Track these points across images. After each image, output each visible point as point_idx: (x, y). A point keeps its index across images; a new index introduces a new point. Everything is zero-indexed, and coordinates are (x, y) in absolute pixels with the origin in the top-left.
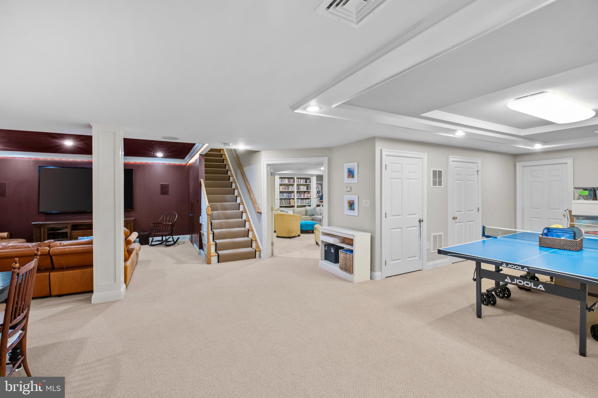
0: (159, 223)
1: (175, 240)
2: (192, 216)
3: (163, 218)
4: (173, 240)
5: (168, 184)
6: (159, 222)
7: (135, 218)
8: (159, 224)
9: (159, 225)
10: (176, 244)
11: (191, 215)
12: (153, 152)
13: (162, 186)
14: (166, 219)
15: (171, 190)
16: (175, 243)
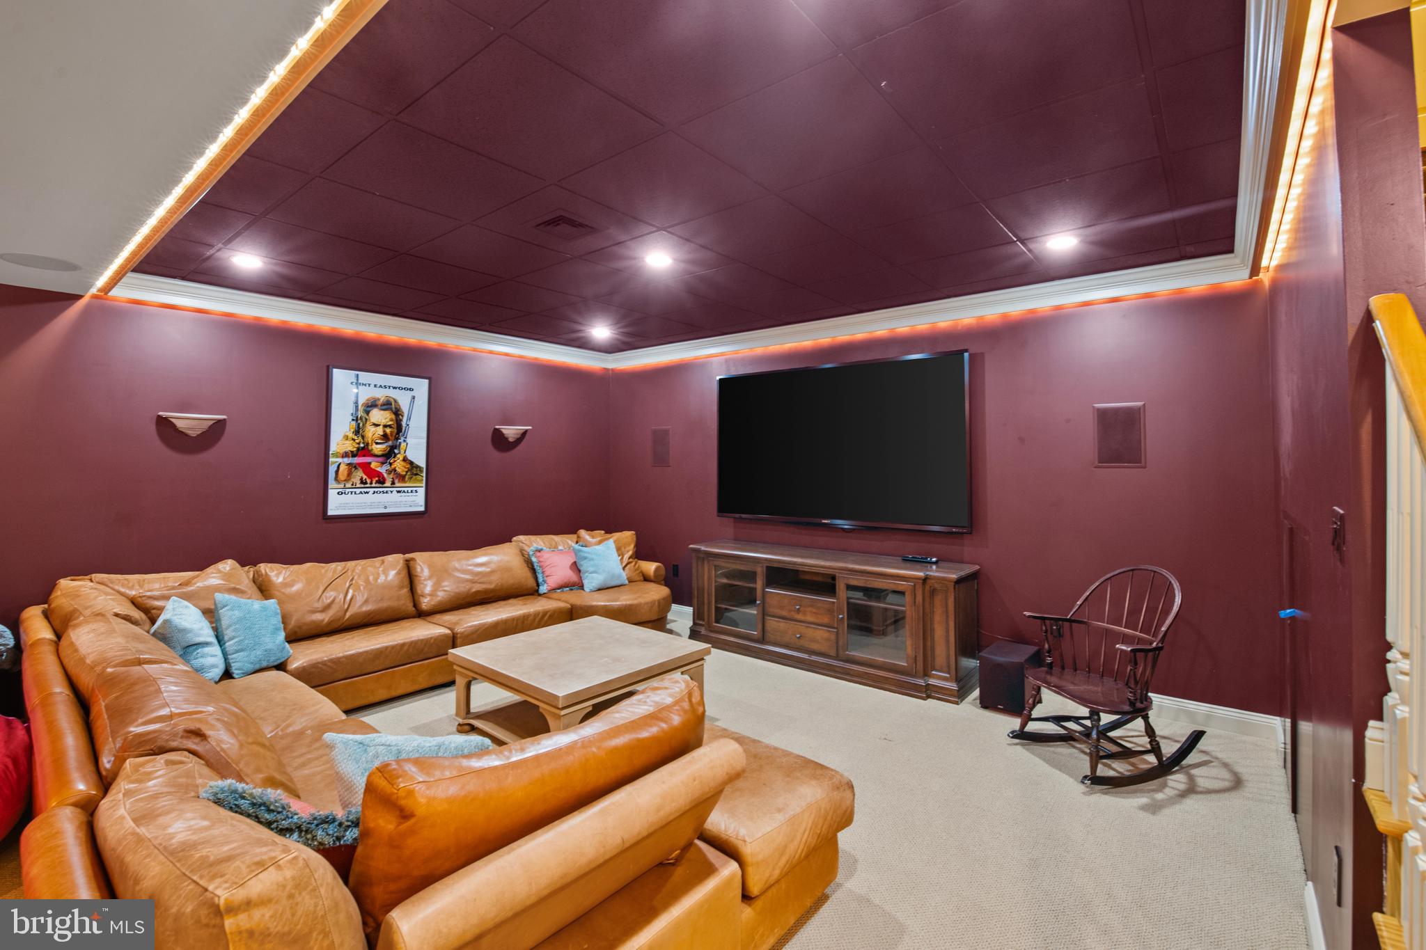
0: (1070, 621)
1: (1168, 749)
2: (1293, 618)
3: (1099, 594)
4: (1155, 749)
5: (1139, 409)
6: (1073, 618)
7: (977, 567)
8: (1074, 625)
9: (1071, 626)
10: (1176, 781)
11: (1286, 613)
12: (1023, 242)
13: (1107, 419)
14: (1117, 602)
15: (1154, 437)
16: (1167, 766)
